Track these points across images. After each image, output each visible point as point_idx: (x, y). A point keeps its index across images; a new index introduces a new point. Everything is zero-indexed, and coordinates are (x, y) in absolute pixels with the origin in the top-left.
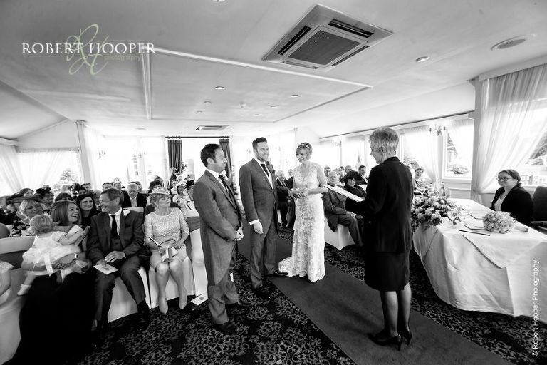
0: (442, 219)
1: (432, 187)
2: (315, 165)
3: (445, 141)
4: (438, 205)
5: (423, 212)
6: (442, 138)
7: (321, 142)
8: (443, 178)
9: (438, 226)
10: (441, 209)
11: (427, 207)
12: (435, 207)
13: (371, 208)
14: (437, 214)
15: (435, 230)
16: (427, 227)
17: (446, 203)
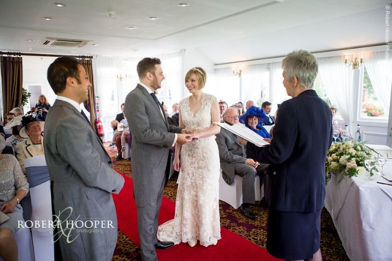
0: (358, 168)
1: (347, 131)
2: (209, 97)
3: (362, 76)
4: (354, 152)
5: (337, 161)
6: (359, 71)
7: (215, 70)
8: (358, 120)
9: (353, 178)
10: (358, 157)
11: (341, 154)
12: (350, 154)
13: (276, 154)
14: (352, 164)
15: (350, 183)
16: (341, 179)
17: (362, 150)
